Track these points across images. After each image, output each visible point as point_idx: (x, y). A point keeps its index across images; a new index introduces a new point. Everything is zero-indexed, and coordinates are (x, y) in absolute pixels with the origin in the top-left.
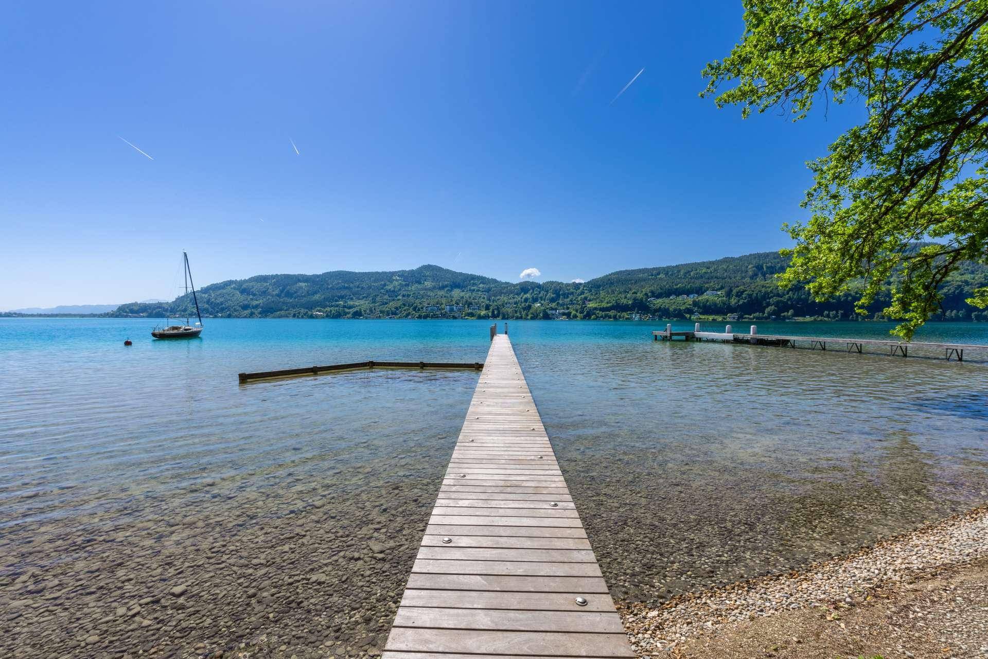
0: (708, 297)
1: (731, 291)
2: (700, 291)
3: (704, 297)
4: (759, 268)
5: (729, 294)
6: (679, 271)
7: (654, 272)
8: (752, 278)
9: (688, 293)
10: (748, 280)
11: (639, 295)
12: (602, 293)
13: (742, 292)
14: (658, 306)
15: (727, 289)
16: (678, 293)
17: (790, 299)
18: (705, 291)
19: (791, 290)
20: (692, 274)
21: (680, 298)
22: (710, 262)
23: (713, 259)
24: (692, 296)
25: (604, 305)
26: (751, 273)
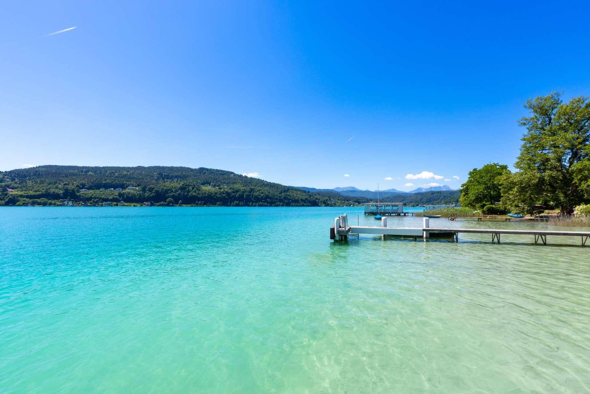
0: (130, 190)
1: (145, 187)
2: (123, 187)
3: (127, 191)
4: (161, 174)
5: (144, 190)
6: (106, 171)
7: (84, 170)
8: (156, 180)
9: (115, 187)
10: (154, 181)
11: (70, 187)
12: (30, 183)
13: (153, 189)
14: (90, 195)
15: (143, 186)
16: (106, 186)
17: (179, 194)
18: (127, 187)
19: (180, 189)
20: (116, 174)
21: (108, 191)
22: (129, 168)
23: (131, 165)
24: (117, 189)
25: (31, 193)
26: (156, 178)
